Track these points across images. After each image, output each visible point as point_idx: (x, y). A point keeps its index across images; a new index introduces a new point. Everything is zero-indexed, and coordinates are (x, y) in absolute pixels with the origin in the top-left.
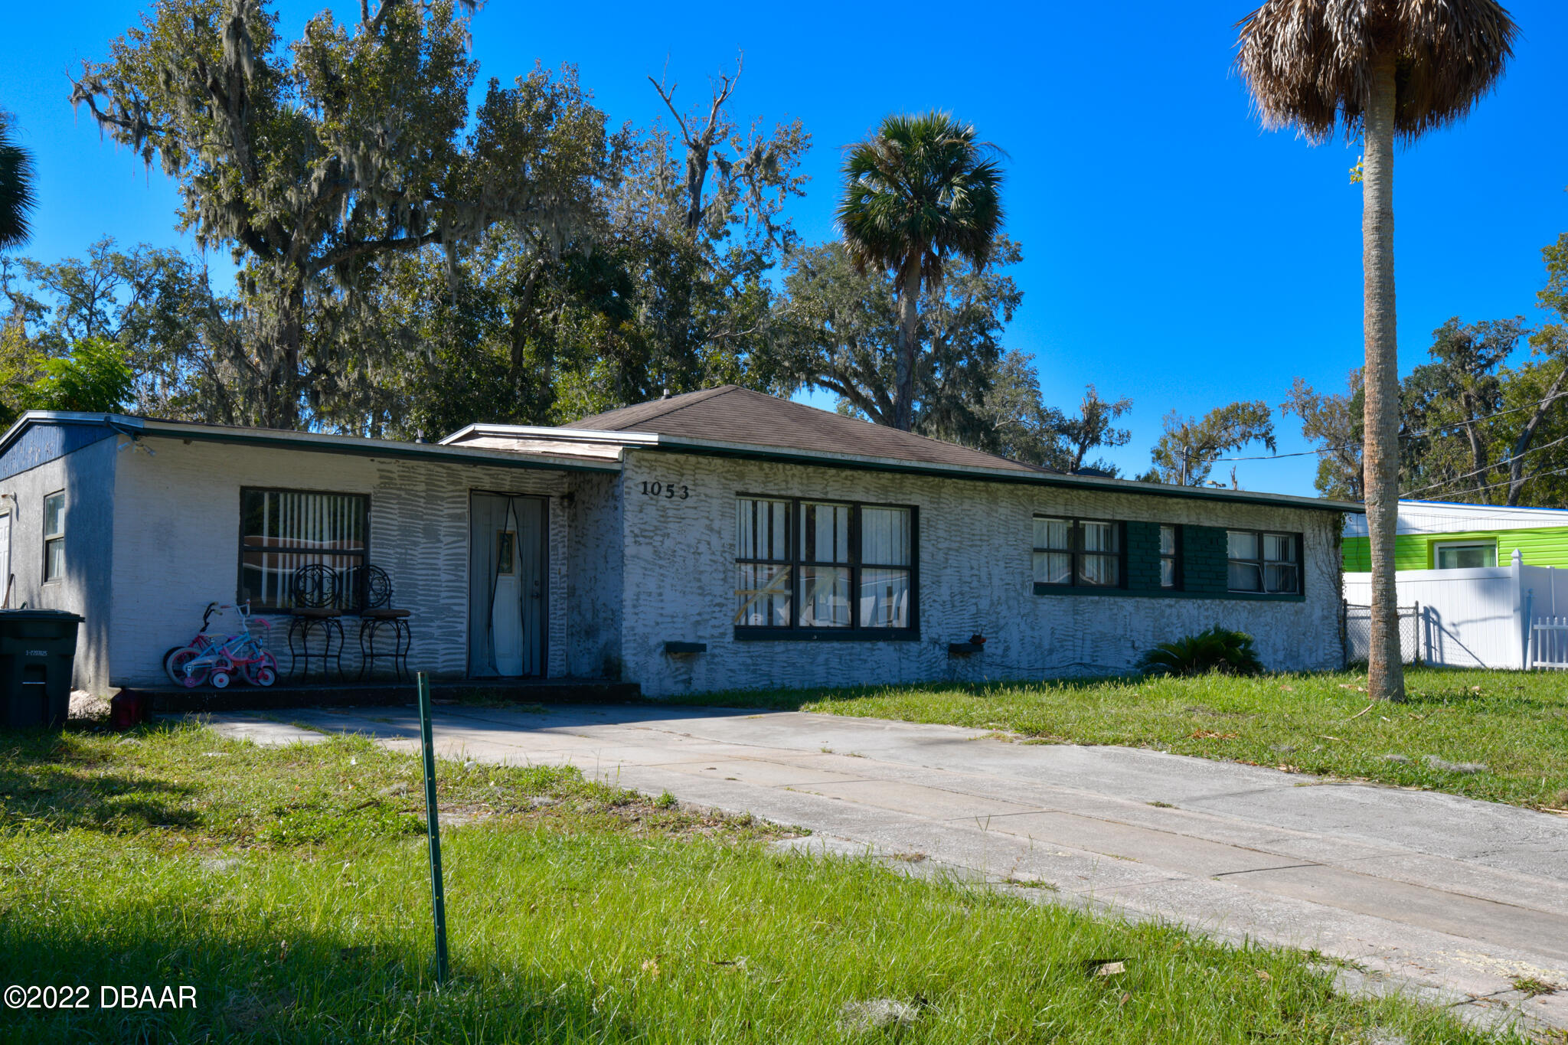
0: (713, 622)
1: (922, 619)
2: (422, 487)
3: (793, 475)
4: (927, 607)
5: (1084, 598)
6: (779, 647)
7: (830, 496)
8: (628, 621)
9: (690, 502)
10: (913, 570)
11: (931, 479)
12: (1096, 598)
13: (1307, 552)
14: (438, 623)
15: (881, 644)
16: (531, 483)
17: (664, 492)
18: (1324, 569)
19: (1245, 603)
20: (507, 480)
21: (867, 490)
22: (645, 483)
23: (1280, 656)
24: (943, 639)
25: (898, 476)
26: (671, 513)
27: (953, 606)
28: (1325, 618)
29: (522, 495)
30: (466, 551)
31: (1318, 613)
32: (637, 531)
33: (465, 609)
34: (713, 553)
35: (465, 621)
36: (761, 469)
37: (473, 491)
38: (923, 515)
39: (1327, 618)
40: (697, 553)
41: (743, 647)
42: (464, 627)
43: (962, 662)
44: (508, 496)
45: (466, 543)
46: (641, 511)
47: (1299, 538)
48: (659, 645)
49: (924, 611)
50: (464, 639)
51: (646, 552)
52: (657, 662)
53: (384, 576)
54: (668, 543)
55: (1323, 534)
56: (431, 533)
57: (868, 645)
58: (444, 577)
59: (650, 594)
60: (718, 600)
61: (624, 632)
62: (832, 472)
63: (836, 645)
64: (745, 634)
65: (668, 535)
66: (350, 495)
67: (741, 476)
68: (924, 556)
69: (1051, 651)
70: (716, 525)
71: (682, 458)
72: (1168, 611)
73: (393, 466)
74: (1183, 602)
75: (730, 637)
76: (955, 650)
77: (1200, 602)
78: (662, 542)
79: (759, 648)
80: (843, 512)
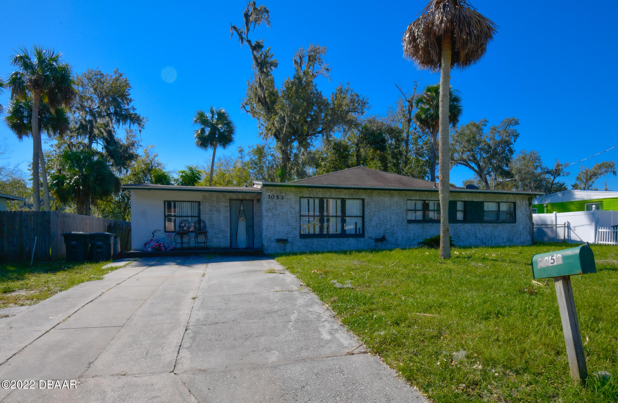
0: (292, 233)
1: (365, 231)
2: (215, 199)
3: (319, 191)
4: (367, 228)
5: (426, 224)
6: (315, 240)
7: (332, 197)
8: (264, 233)
9: (284, 200)
10: (363, 217)
11: (369, 190)
12: (431, 224)
13: (517, 208)
14: (221, 234)
15: (351, 239)
16: (248, 197)
17: (275, 197)
18: (524, 213)
19: (491, 224)
20: (241, 196)
21: (346, 195)
22: (269, 196)
23: (505, 240)
24: (373, 237)
25: (357, 190)
26: (278, 203)
27: (377, 227)
28: (524, 228)
29: (245, 200)
30: (229, 215)
31: (521, 227)
32: (267, 209)
33: (229, 230)
34: (292, 214)
35: (229, 234)
36: (308, 190)
37: (231, 200)
38: (366, 201)
39: (525, 228)
40: (287, 214)
41: (303, 240)
42: (229, 235)
43: (380, 243)
44: (241, 200)
45: (229, 213)
46: (268, 203)
47: (515, 203)
48: (275, 240)
49: (366, 229)
50: (229, 238)
51: (270, 214)
52: (274, 244)
53: (204, 222)
54: (277, 212)
55: (524, 202)
56: (218, 211)
57: (346, 239)
58: (222, 222)
59: (271, 226)
60: (294, 227)
61: (263, 236)
62: (333, 190)
63: (335, 239)
64: (303, 236)
65: (277, 210)
66: (196, 202)
67: (301, 192)
68: (366, 213)
69: (413, 240)
70: (293, 206)
71: (281, 188)
72: (459, 227)
73: (207, 194)
74: (465, 225)
75: (298, 237)
76: (377, 240)
77: (472, 224)
78: (275, 212)
79: (308, 240)
80: (339, 202)
